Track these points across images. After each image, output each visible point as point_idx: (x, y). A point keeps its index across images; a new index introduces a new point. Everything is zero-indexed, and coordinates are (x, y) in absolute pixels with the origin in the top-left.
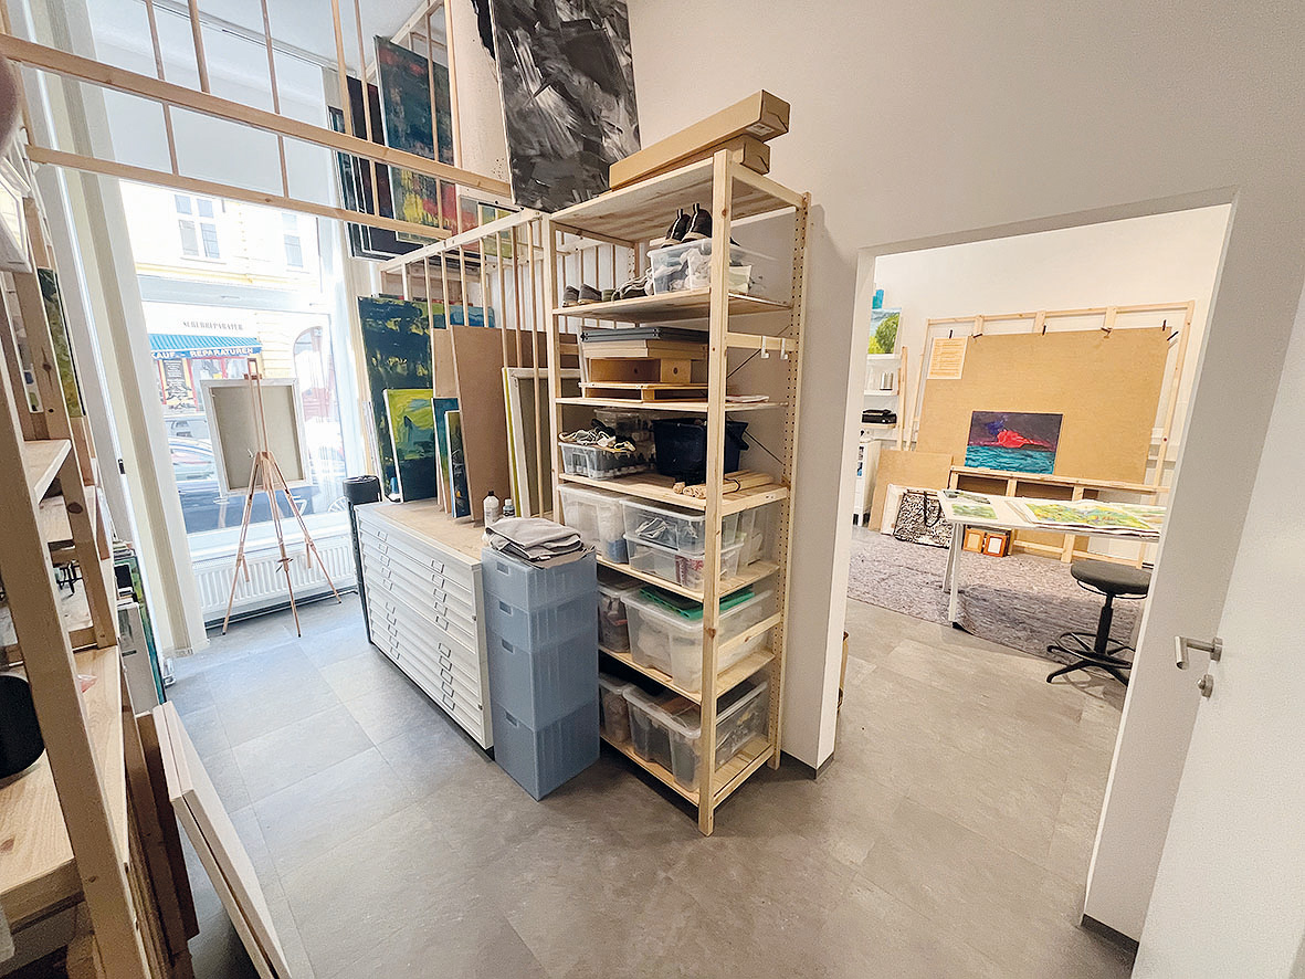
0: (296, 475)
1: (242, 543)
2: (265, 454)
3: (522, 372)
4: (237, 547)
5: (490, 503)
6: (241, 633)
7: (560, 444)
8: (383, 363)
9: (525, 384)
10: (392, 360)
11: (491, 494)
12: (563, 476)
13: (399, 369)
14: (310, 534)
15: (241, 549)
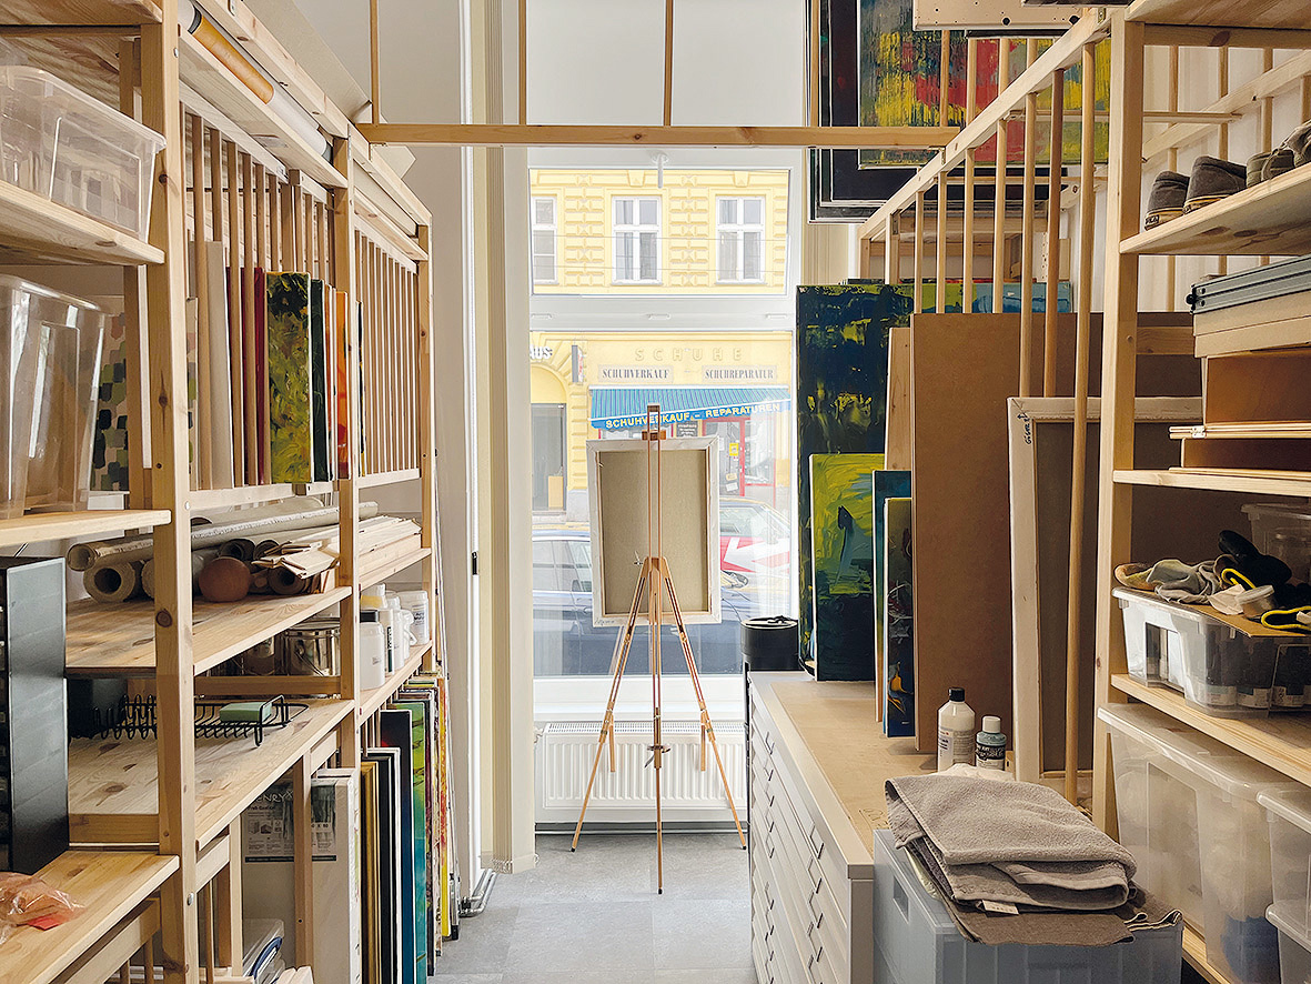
0: (699, 602)
1: (611, 705)
2: (656, 561)
3: (1049, 407)
4: (603, 709)
5: (953, 716)
6: (593, 857)
7: (1118, 593)
8: (827, 405)
9: (1053, 438)
10: (843, 400)
11: (958, 696)
12: (1120, 682)
13: (855, 416)
14: (709, 708)
15: (609, 715)
